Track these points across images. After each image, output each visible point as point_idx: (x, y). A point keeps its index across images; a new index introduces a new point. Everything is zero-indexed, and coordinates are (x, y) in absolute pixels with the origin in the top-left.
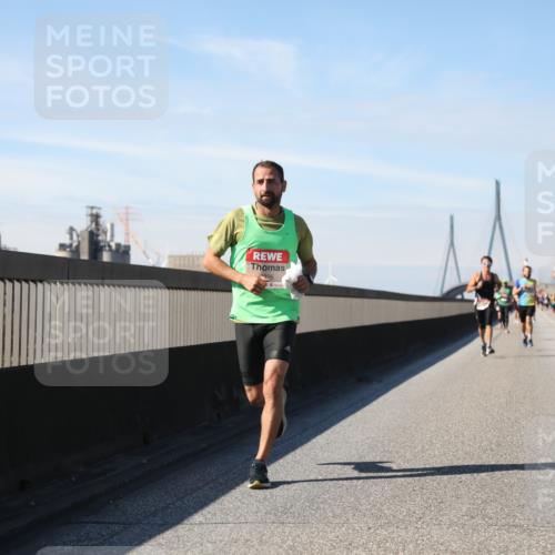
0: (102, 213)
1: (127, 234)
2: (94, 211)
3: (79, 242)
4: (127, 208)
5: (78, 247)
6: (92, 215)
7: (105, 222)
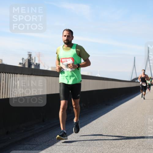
0: (32, 54)
3: (25, 62)
4: (39, 53)
6: (29, 55)
7: (33, 57)
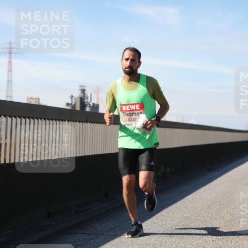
0: (86, 89)
1: (98, 99)
2: (83, 88)
3: (75, 103)
4: (98, 87)
5: (75, 105)
6: (81, 90)
7: (88, 93)
